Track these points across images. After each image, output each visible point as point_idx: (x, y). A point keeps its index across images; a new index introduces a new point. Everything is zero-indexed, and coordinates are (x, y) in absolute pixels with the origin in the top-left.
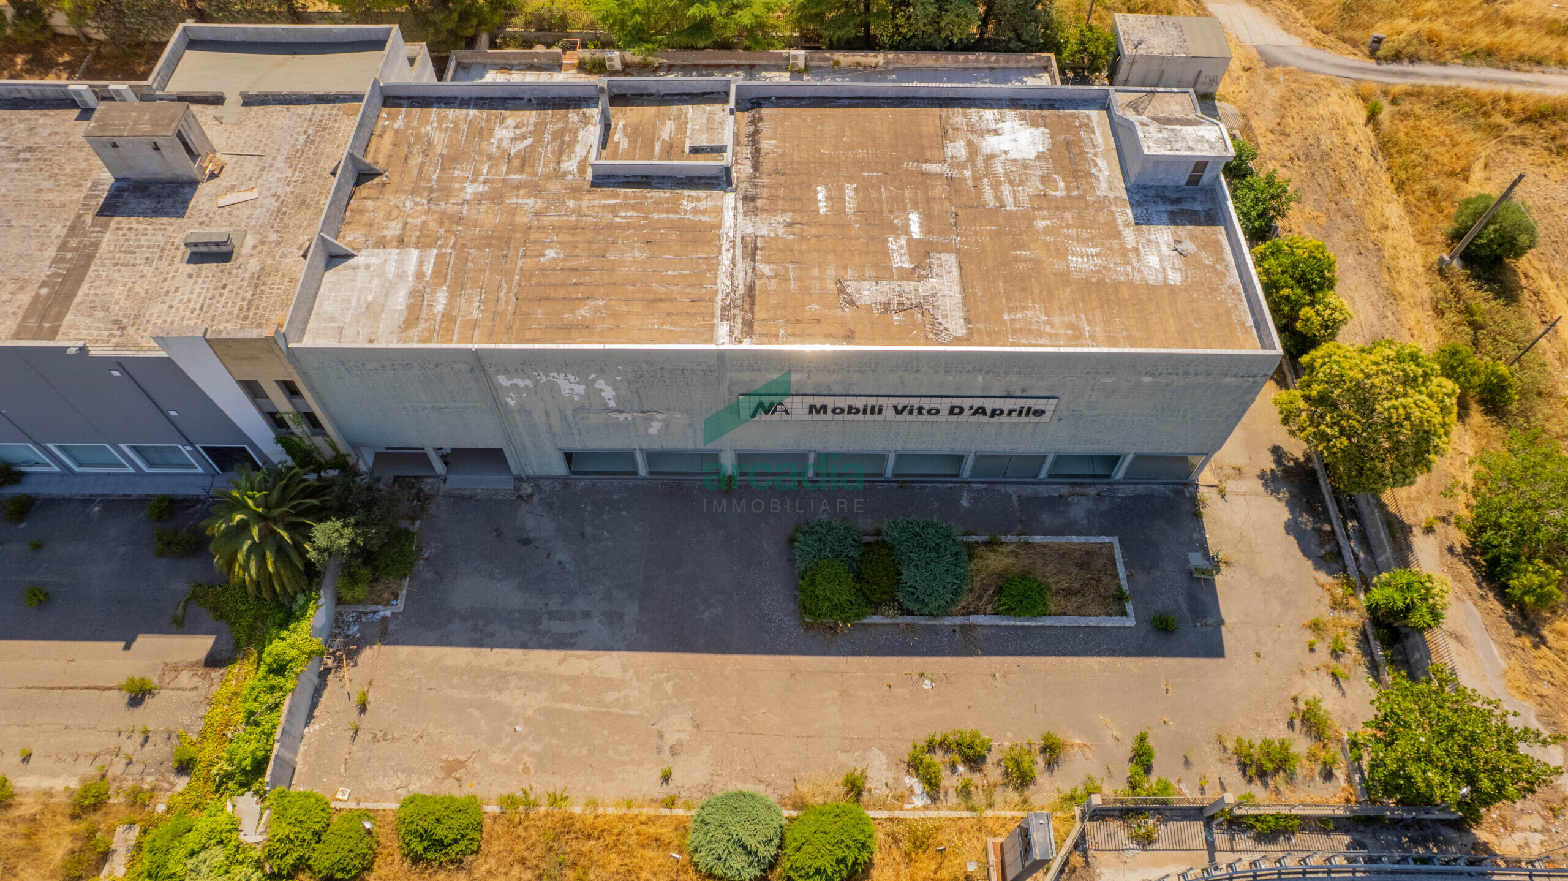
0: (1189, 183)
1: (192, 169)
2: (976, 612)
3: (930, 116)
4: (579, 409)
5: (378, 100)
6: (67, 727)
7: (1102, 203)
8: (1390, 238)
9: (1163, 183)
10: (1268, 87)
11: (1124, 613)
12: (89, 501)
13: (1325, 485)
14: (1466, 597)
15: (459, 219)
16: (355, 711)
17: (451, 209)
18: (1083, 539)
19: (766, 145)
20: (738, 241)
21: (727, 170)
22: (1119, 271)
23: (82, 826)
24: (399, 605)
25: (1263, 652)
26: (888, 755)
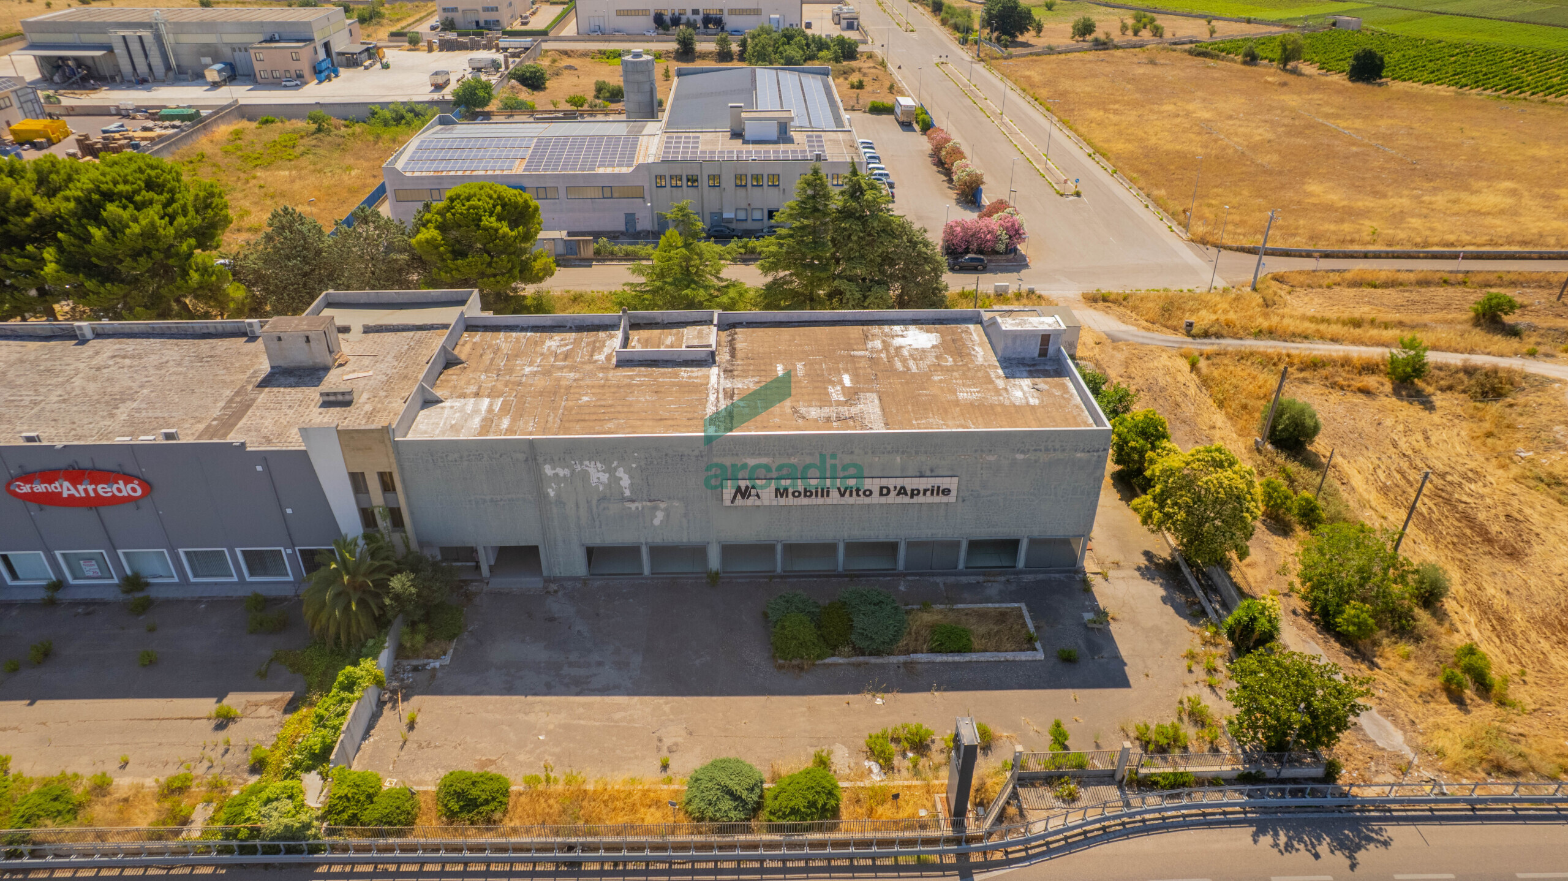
0: (1040, 355)
1: (329, 360)
2: (915, 652)
3: (855, 331)
4: (603, 499)
5: (462, 326)
6: (160, 744)
7: (979, 368)
8: (1217, 433)
9: (1022, 355)
10: (1115, 353)
11: (1035, 649)
12: (197, 601)
13: (1186, 570)
14: (1309, 640)
15: (520, 384)
16: (405, 729)
17: (513, 379)
18: (997, 605)
19: (739, 345)
20: (721, 391)
21: (713, 354)
22: (994, 399)
23: (167, 804)
24: (447, 660)
25: (1150, 673)
26: (849, 747)
